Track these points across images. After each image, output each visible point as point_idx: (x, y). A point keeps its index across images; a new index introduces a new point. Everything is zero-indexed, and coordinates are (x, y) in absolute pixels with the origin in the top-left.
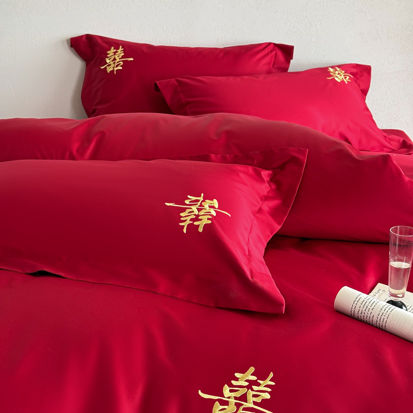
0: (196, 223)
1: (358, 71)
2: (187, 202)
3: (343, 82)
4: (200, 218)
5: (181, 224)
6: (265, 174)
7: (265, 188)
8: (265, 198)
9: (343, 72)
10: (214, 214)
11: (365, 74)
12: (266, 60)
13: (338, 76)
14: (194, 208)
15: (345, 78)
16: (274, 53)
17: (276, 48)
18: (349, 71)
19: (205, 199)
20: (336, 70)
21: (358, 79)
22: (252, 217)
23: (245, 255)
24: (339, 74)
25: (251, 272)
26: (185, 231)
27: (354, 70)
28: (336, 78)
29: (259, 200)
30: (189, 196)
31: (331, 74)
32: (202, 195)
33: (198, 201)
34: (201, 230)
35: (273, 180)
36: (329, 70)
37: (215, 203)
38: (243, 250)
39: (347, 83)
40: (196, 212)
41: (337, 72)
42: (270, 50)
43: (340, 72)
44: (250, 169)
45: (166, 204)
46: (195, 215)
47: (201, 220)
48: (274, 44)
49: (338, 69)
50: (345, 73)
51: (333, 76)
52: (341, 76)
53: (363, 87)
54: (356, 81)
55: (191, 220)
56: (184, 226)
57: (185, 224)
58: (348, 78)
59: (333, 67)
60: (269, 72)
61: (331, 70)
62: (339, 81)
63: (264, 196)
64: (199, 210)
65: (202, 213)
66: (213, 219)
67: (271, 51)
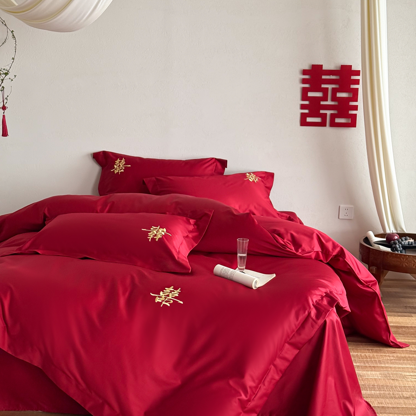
0: (155, 237)
1: (266, 176)
2: (152, 229)
3: (254, 181)
4: (157, 235)
5: (148, 238)
6: (192, 221)
7: (191, 227)
8: (190, 232)
9: (255, 176)
10: (164, 234)
11: (270, 178)
12: (210, 168)
13: (251, 178)
14: (155, 232)
15: (255, 179)
16: (215, 164)
17: (216, 161)
18: (259, 176)
19: (160, 228)
20: (251, 175)
21: (265, 181)
22: (183, 238)
23: (177, 252)
24: (252, 177)
25: (178, 257)
26: (150, 240)
27: (263, 175)
28: (250, 179)
29: (188, 232)
30: (153, 227)
31: (247, 177)
32: (159, 226)
33: (157, 228)
34: (157, 240)
35: (195, 224)
36: (246, 175)
37: (165, 230)
38: (176, 250)
39: (256, 182)
40: (156, 233)
41: (251, 176)
42: (212, 162)
43: (252, 176)
44: (185, 218)
45: (142, 229)
46: (155, 234)
47: (157, 236)
48: (216, 159)
49: (252, 174)
50: (256, 176)
51: (248, 178)
52: (253, 178)
53: (268, 185)
54: (263, 182)
55: (153, 236)
56: (149, 239)
57: (150, 238)
58: (257, 179)
59: (249, 173)
60: (212, 175)
61: (248, 174)
62: (251, 181)
63: (191, 231)
64: (157, 232)
65: (158, 233)
66: (163, 236)
67: (214, 163)
